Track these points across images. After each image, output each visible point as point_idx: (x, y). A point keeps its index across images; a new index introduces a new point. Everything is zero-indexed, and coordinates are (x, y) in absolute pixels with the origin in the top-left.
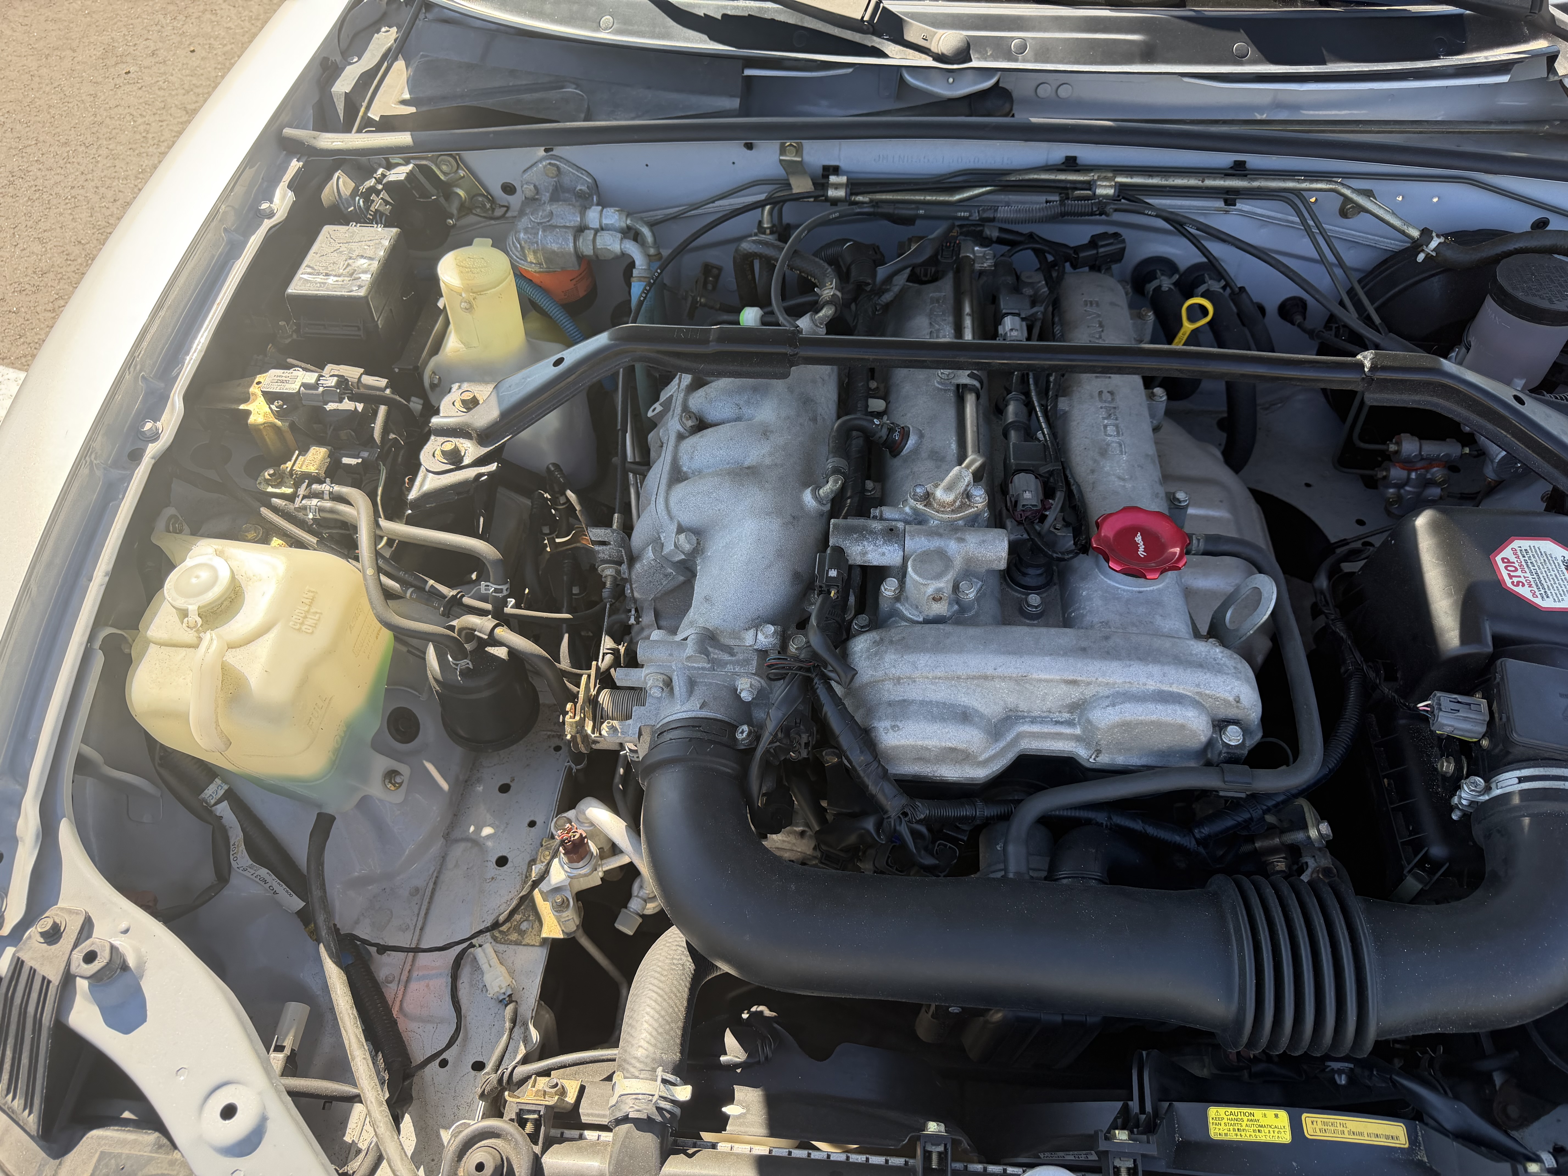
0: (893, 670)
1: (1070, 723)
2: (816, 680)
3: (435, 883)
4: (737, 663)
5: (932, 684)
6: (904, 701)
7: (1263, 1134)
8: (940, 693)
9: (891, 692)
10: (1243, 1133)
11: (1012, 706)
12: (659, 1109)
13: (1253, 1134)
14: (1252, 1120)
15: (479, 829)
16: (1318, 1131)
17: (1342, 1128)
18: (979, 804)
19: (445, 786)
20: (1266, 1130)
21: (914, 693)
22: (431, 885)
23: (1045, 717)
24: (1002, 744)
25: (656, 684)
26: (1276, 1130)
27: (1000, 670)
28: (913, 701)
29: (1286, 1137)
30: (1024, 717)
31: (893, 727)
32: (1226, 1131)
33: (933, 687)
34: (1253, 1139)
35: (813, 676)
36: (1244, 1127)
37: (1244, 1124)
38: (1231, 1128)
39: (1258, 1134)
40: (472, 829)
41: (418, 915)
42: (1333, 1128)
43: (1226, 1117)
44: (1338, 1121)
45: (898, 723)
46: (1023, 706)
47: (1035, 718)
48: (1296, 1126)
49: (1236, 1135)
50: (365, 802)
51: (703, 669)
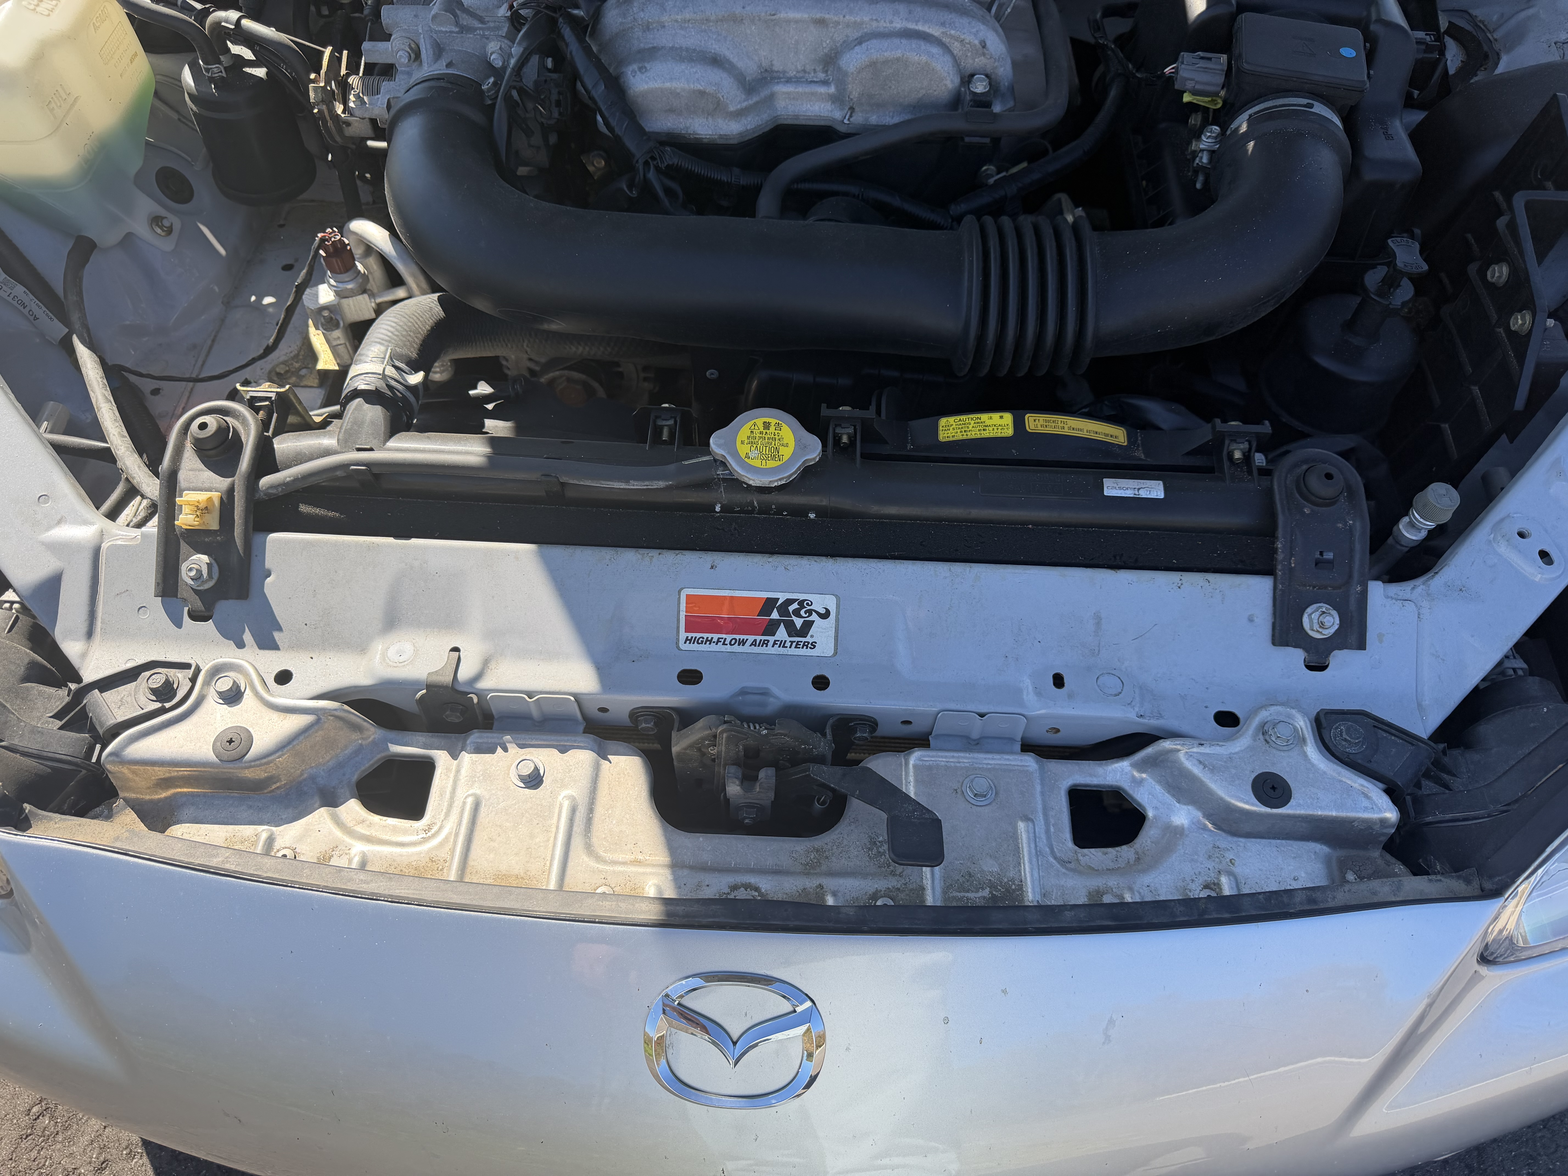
0: (642, 15)
1: (825, 83)
2: (561, 20)
3: (213, 341)
4: (489, 29)
5: (682, 28)
6: (654, 48)
7: (988, 431)
8: (691, 40)
9: (641, 40)
10: (969, 434)
11: (766, 64)
13: (978, 433)
14: (978, 423)
15: (260, 298)
16: (1039, 426)
17: (1062, 425)
18: (736, 171)
19: (223, 252)
20: (991, 429)
21: (663, 39)
22: (209, 342)
23: (801, 78)
24: (755, 99)
25: (404, 54)
26: (1000, 427)
27: (748, 8)
28: (662, 47)
29: (1008, 432)
30: (779, 78)
31: (640, 69)
32: (953, 434)
33: (683, 32)
34: (979, 436)
35: (557, 16)
36: (970, 429)
37: (970, 427)
38: (959, 431)
39: (982, 432)
40: (253, 298)
42: (1053, 425)
43: (954, 424)
44: (1060, 420)
45: (647, 65)
46: (778, 66)
47: (791, 78)
48: (1019, 424)
49: (963, 435)
50: (128, 241)
51: (451, 32)
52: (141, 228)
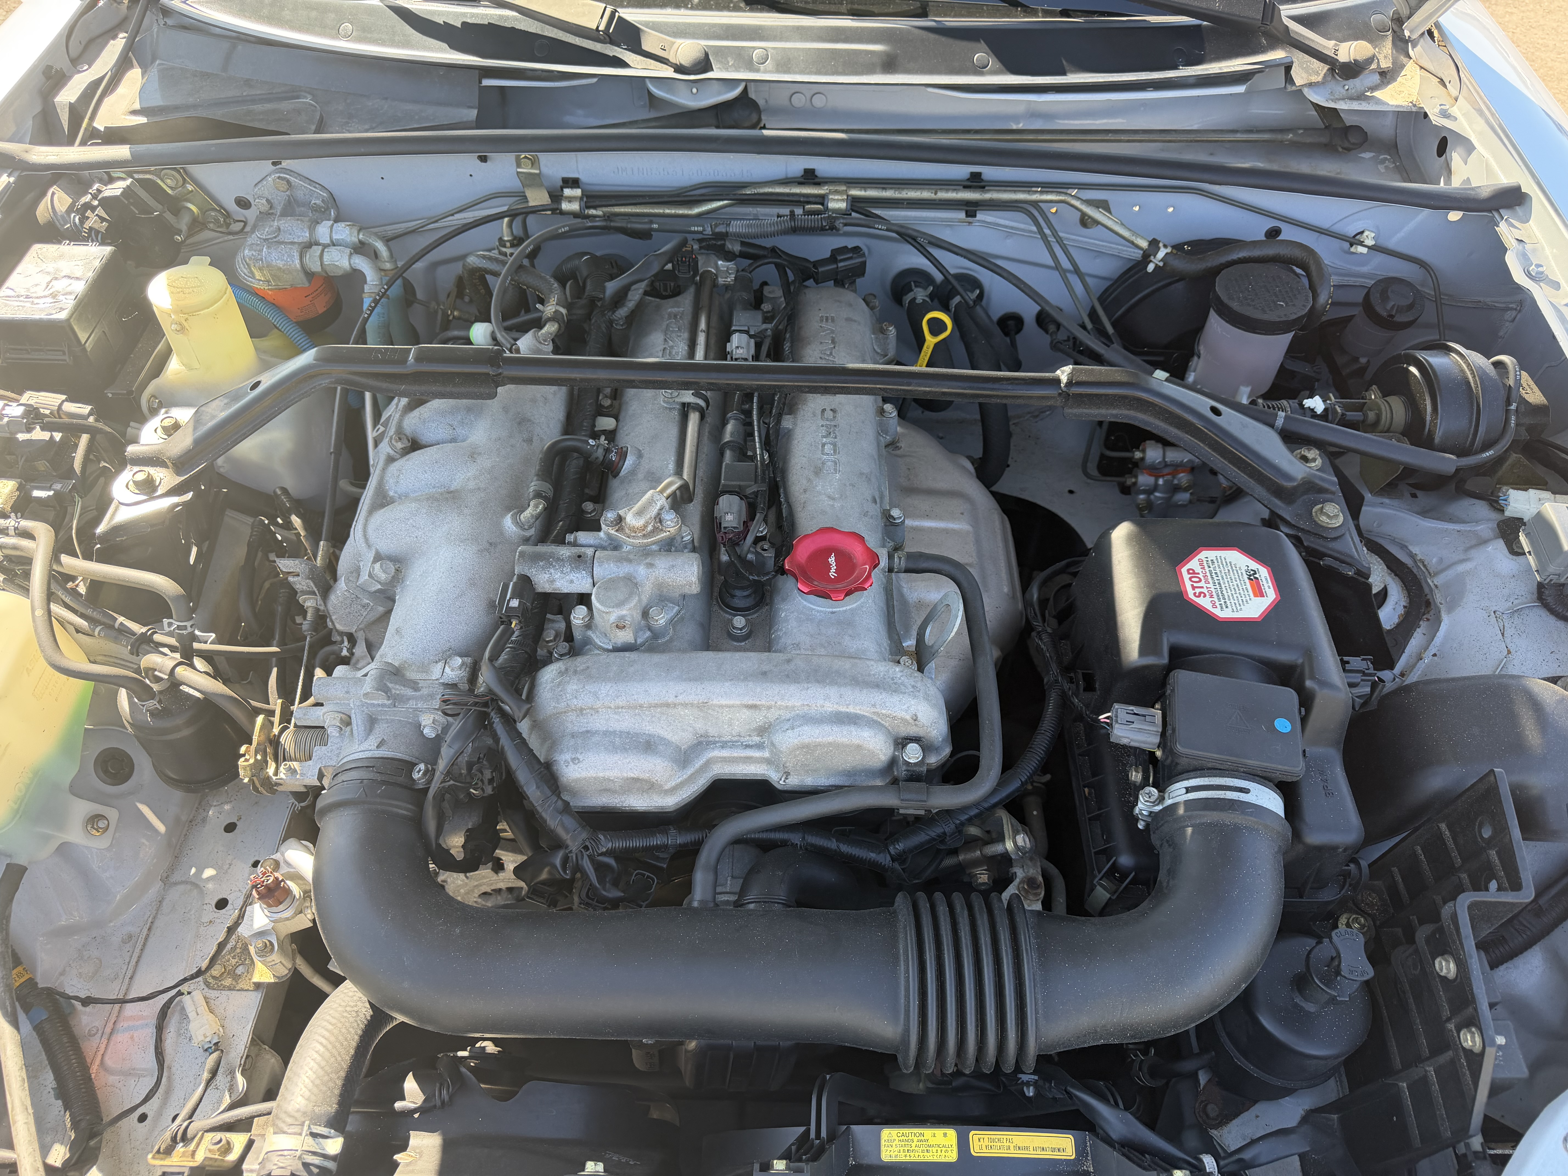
0: (575, 701)
1: (759, 746)
2: (492, 714)
3: (149, 929)
4: (421, 698)
5: (615, 713)
6: (588, 732)
7: (931, 1154)
8: (624, 723)
9: (573, 723)
10: (912, 1154)
11: (702, 732)
12: (306, 1165)
13: (921, 1154)
14: (921, 1141)
15: (200, 871)
16: (984, 1147)
17: (1008, 1144)
18: (673, 831)
19: (161, 828)
20: (934, 1150)
21: (596, 723)
22: (145, 931)
23: (737, 742)
24: (690, 771)
25: (333, 723)
26: (944, 1149)
27: (680, 697)
28: (596, 731)
29: (952, 1156)
30: (715, 743)
31: (573, 760)
32: (896, 1153)
33: (617, 717)
34: (921, 1159)
35: (489, 710)
36: (913, 1148)
37: (913, 1145)
38: (902, 1149)
39: (926, 1154)
40: (193, 870)
41: (129, 963)
42: (999, 1144)
43: (897, 1139)
44: (1005, 1137)
45: (578, 755)
46: (712, 731)
47: (726, 742)
48: (963, 1145)
49: (906, 1156)
50: (64, 850)
51: (383, 705)
52: (75, 835)
